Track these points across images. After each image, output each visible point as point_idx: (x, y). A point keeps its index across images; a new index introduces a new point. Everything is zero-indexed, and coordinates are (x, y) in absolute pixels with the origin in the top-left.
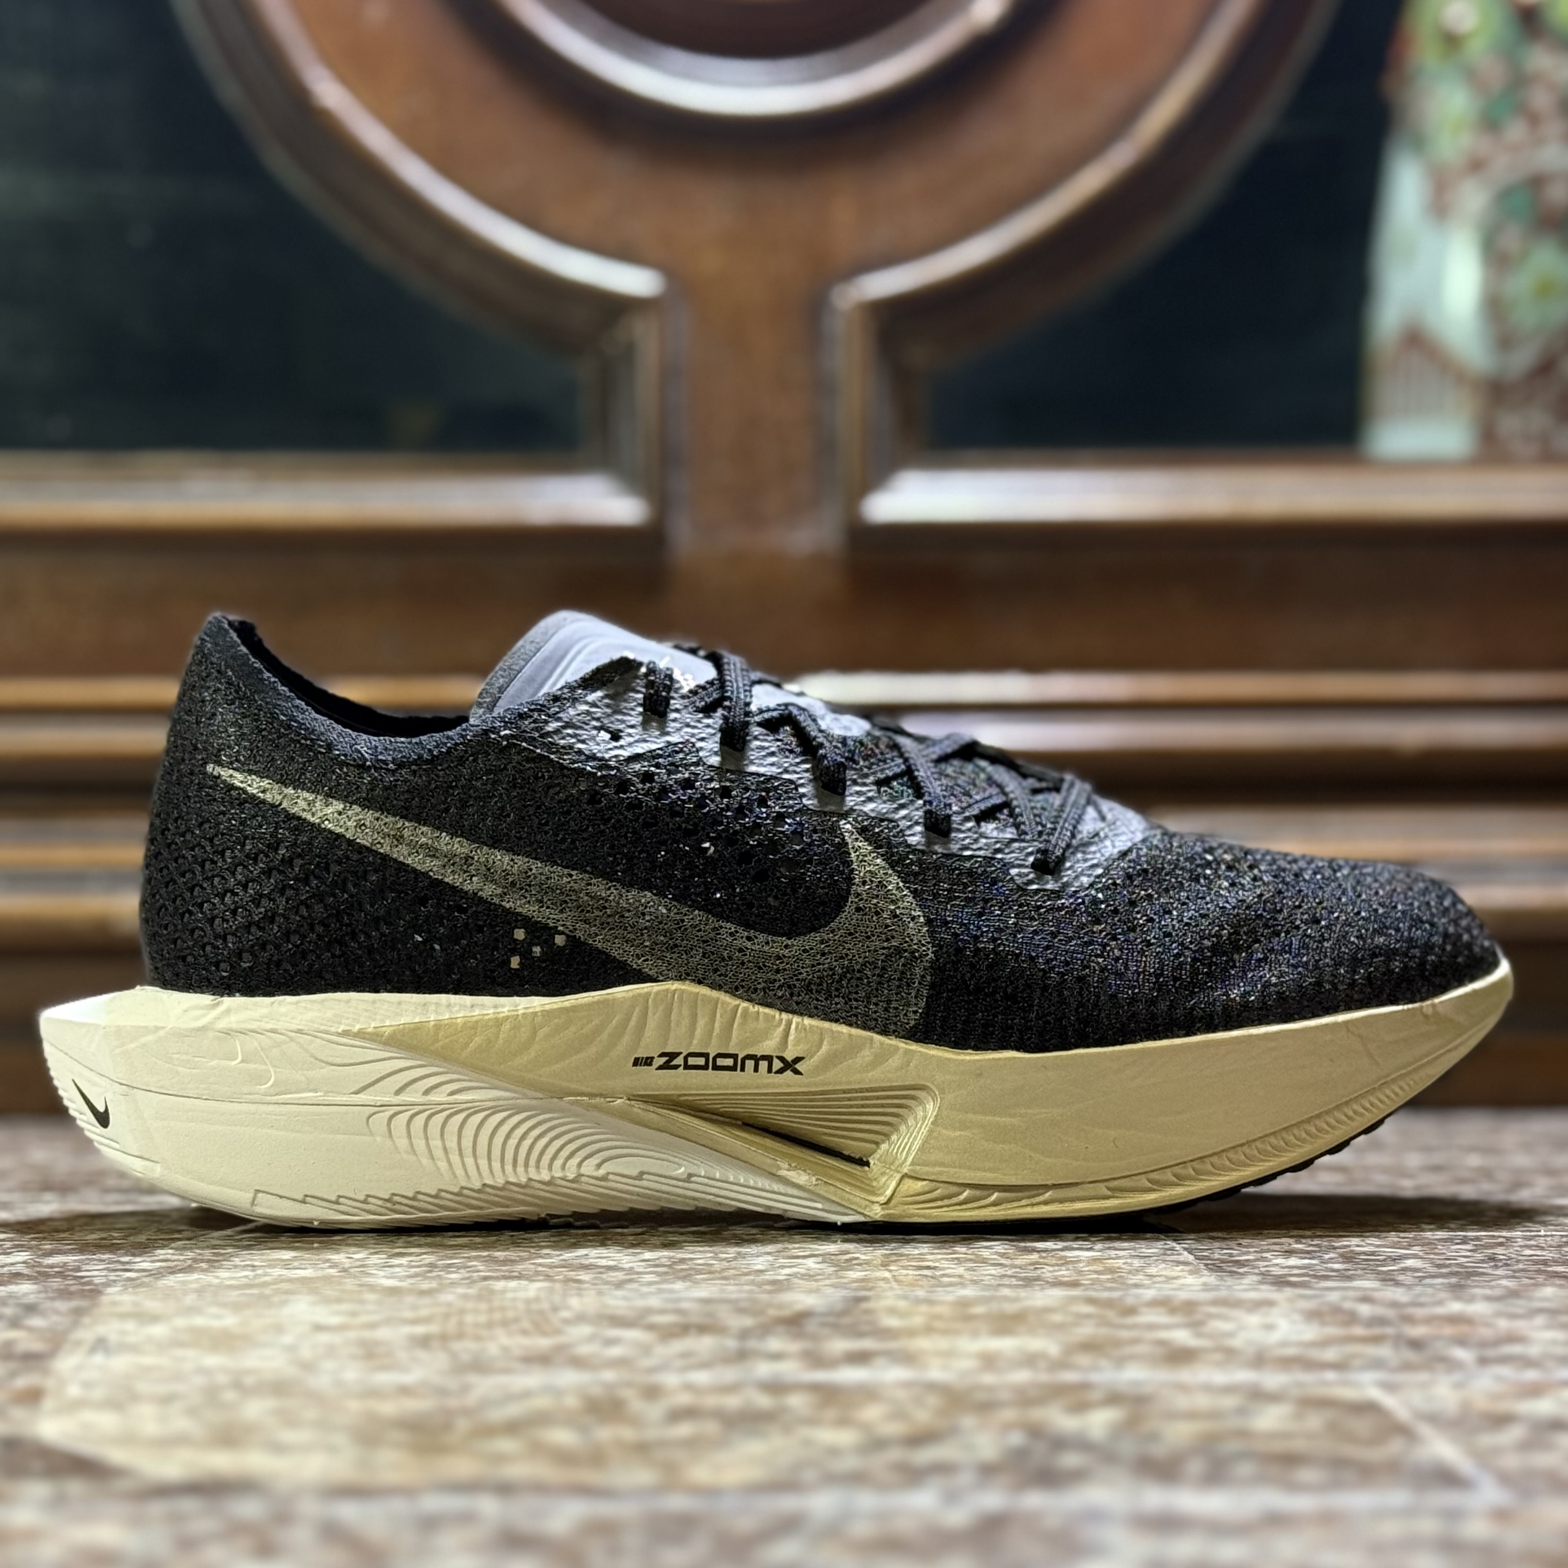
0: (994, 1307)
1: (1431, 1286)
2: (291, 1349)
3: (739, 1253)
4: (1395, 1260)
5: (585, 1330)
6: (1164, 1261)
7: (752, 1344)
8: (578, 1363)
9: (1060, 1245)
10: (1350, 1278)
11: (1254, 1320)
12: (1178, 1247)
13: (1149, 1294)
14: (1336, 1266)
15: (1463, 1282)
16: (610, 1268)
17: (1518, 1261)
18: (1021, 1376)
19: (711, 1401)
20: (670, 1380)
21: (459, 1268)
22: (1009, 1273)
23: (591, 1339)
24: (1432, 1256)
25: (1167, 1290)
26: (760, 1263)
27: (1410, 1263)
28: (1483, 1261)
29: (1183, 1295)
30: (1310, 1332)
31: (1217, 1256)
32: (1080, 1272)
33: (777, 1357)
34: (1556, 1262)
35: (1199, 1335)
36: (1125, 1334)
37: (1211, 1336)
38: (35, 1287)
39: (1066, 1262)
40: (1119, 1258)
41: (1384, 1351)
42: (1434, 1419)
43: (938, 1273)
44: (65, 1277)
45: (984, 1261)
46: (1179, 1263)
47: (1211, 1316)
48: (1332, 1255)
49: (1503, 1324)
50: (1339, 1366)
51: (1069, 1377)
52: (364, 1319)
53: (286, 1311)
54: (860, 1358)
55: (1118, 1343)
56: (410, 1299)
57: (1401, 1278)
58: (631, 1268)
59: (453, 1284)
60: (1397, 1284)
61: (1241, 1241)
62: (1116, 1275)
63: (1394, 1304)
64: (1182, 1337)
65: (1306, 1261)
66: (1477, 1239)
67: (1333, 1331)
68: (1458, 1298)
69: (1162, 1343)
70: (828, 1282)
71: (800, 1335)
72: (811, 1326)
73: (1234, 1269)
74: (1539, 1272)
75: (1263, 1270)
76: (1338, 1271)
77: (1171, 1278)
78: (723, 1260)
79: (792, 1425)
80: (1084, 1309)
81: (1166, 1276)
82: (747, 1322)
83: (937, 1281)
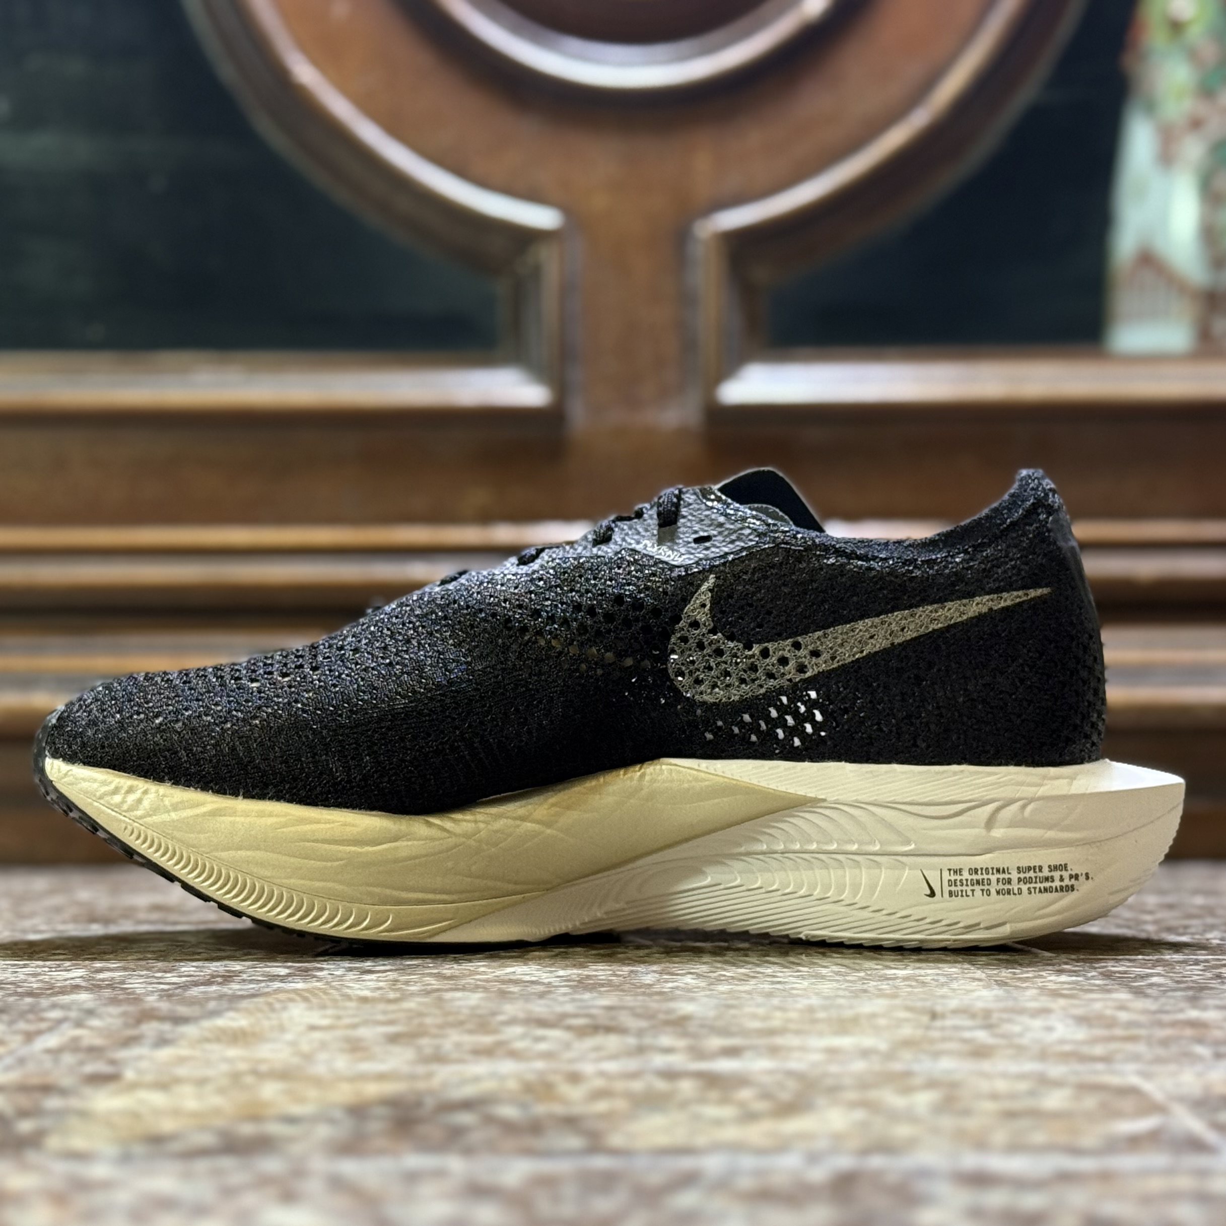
0: (833, 1012)
1: (1173, 997)
2: (293, 1044)
3: (632, 971)
4: (1143, 977)
5: (518, 1030)
6: (963, 978)
7: (647, 1040)
8: (514, 1055)
10: (1108, 991)
11: (1037, 1023)
12: (974, 968)
13: (953, 1003)
14: (1098, 982)
15: (1197, 994)
16: (533, 982)
18: (860, 1066)
19: (620, 1085)
20: (588, 1068)
21: (416, 982)
22: (843, 987)
23: (523, 1037)
24: (1171, 975)
25: (967, 1000)
26: (649, 979)
27: (1155, 980)
28: (1212, 979)
29: (980, 1005)
30: (1082, 1033)
31: (1003, 974)
32: (898, 987)
33: (668, 1051)
35: (994, 1035)
36: (934, 1034)
37: (1003, 1036)
38: (91, 996)
39: (886, 978)
40: (928, 975)
41: (1140, 1048)
42: (1182, 1100)
43: (787, 987)
44: (114, 989)
45: (823, 977)
46: (974, 979)
47: (1003, 1021)
48: (1094, 973)
50: (1106, 1059)
51: (895, 1066)
52: (347, 1021)
53: (285, 1015)
54: (732, 1052)
55: (931, 1041)
56: (381, 1006)
57: (1149, 991)
58: (550, 983)
59: (413, 994)
60: (1146, 996)
62: (925, 989)
63: (1145, 1012)
64: (981, 1036)
65: (1074, 978)
67: (1098, 1032)
68: (1194, 1007)
69: (967, 1041)
70: (702, 993)
71: (685, 1034)
72: (692, 1027)
73: (1018, 984)
75: (1040, 984)
76: (1098, 986)
77: (969, 991)
78: (620, 976)
79: (684, 1105)
80: (903, 1014)
81: (965, 990)
82: (643, 1024)
83: (787, 993)
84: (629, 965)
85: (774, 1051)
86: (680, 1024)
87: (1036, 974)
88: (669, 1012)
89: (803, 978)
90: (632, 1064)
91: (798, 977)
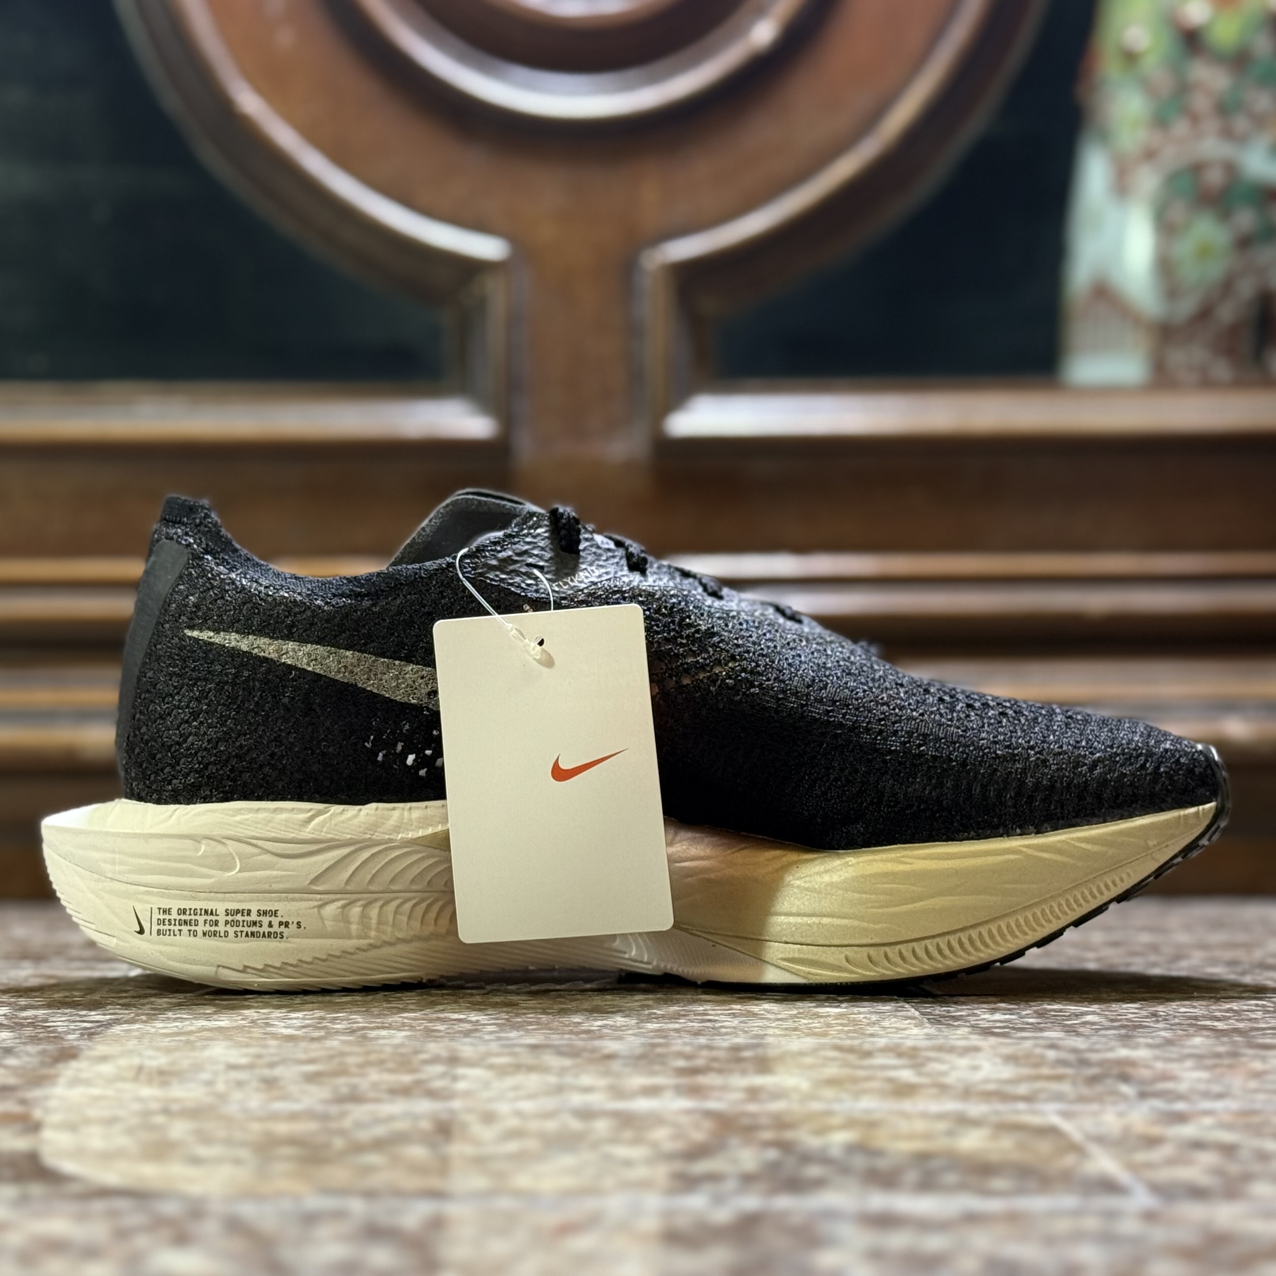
0: (757, 1052)
1: (1105, 1036)
2: (210, 1083)
4: (1077, 1016)
6: (896, 1016)
8: (432, 1094)
10: (1041, 1030)
11: (964, 1062)
12: (907, 1007)
13: (882, 1042)
14: (1031, 1020)
15: (1130, 1033)
17: (1175, 1017)
18: (779, 1106)
19: (534, 1125)
20: (504, 1108)
22: (773, 1025)
24: (1106, 1013)
25: (895, 1038)
27: (1089, 1018)
28: (1147, 1017)
29: (909, 1043)
30: (1007, 1072)
31: (937, 1012)
32: (829, 1025)
33: (588, 1090)
35: (920, 1074)
36: (862, 1073)
37: (928, 1075)
39: (819, 1015)
40: (860, 1013)
41: (1065, 1087)
42: (1101, 1139)
43: (717, 1025)
45: (755, 1016)
46: (907, 1018)
47: (930, 1059)
48: (1028, 1012)
49: (1160, 1066)
50: (1029, 1099)
51: (816, 1106)
54: (652, 1091)
55: (855, 1081)
57: (1081, 1030)
60: (1078, 1034)
62: (857, 1027)
63: (1075, 1051)
64: (907, 1075)
65: (1007, 1017)
67: (1025, 1071)
68: (1125, 1046)
69: (890, 1080)
70: (631, 1032)
73: (950, 1022)
74: (1191, 1025)
75: (973, 1023)
76: (1032, 1024)
77: (900, 1030)
79: (596, 1144)
80: (830, 1053)
81: (896, 1028)
82: (566, 1062)
83: (716, 1032)
86: (605, 1062)
87: (971, 1012)
88: (595, 1049)
89: (734, 1015)
90: (550, 1104)
91: (729, 1015)
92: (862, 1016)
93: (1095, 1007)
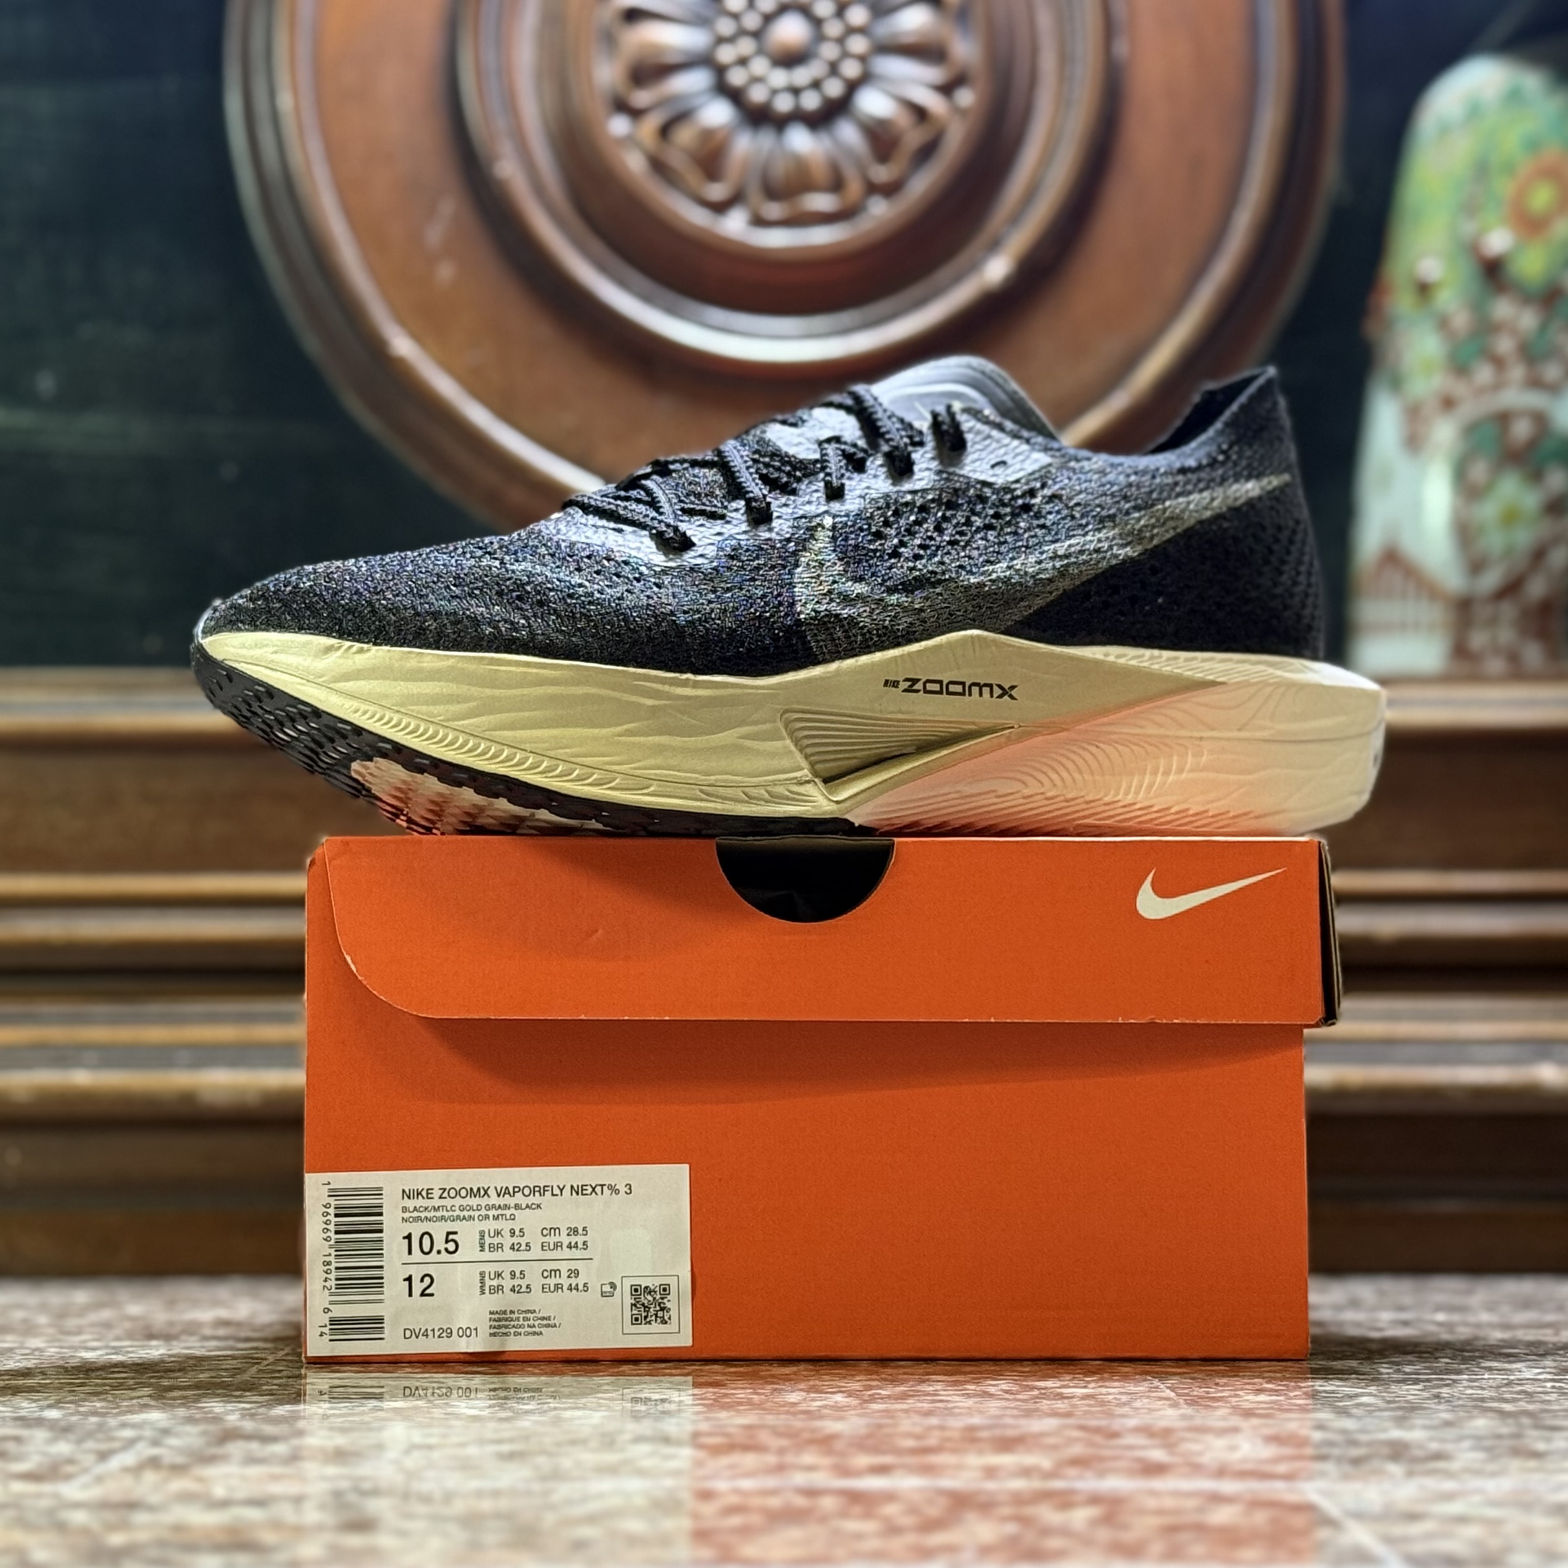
0: (998, 1432)
1: (1379, 1417)
4: (1351, 1397)
6: (1148, 1397)
7: (790, 1459)
8: (641, 1473)
9: (1058, 1384)
10: (1308, 1411)
11: (1220, 1443)
12: (1162, 1386)
13: (1132, 1422)
14: (1299, 1402)
15: (1407, 1414)
17: (1459, 1398)
18: (1018, 1484)
19: (756, 1502)
20: (721, 1485)
22: (1012, 1405)
24: (1384, 1394)
25: (1149, 1420)
26: (794, 1397)
27: (1364, 1399)
28: (1428, 1399)
29: (1163, 1424)
30: (1269, 1451)
31: (1195, 1393)
32: (1074, 1406)
33: (811, 1468)
34: (1492, 1399)
35: (1172, 1454)
36: (1107, 1453)
37: (1182, 1454)
39: (1062, 1397)
40: (1109, 1394)
42: (1359, 1516)
43: (950, 1405)
45: (991, 1395)
46: (1161, 1399)
47: (1183, 1440)
48: (1297, 1393)
49: (1434, 1446)
50: (1289, 1477)
51: (1058, 1484)
54: (881, 1470)
55: (1102, 1459)
57: (1355, 1411)
60: (1350, 1416)
61: (1217, 1380)
62: (1105, 1408)
63: (1344, 1432)
64: (1158, 1455)
65: (1274, 1398)
66: (1428, 1380)
67: (1286, 1451)
68: (1400, 1427)
69: (1140, 1460)
70: (853, 1412)
71: (830, 1452)
72: (839, 1445)
73: (1210, 1403)
74: (1475, 1407)
75: (1234, 1404)
76: (1299, 1405)
77: (1151, 1410)
78: (763, 1394)
79: (824, 1519)
80: (1076, 1434)
81: (1149, 1409)
82: (784, 1442)
83: (950, 1412)
84: (772, 1383)
85: (927, 1470)
86: (825, 1443)
87: (1233, 1393)
88: (813, 1431)
89: (968, 1396)
90: (771, 1482)
91: (963, 1395)
92: (1111, 1397)
93: (1372, 1389)
